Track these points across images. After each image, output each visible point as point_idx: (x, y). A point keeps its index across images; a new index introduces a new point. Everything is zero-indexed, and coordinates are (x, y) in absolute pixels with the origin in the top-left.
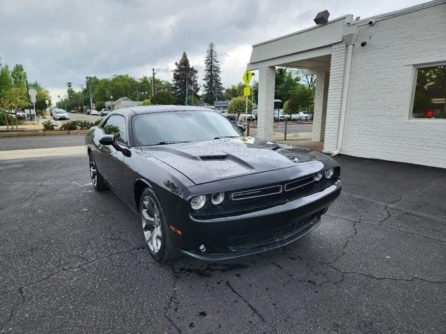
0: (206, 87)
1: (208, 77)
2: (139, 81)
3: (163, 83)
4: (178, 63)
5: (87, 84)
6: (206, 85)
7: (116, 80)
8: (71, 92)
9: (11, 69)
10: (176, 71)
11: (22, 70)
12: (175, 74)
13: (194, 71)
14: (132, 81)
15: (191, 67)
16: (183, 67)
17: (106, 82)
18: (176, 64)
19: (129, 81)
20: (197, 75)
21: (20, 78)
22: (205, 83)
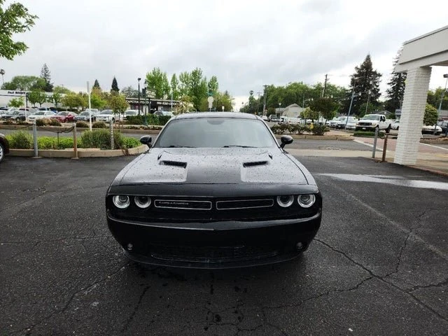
0: (390, 93)
1: (395, 81)
2: (313, 88)
3: (338, 89)
4: (359, 67)
5: (265, 92)
6: (391, 89)
7: (290, 87)
8: (251, 99)
9: (208, 80)
10: (356, 76)
11: (216, 81)
12: (353, 80)
13: (377, 75)
14: (305, 89)
15: (373, 70)
16: (365, 70)
17: (280, 89)
18: (357, 68)
19: (302, 88)
20: (381, 78)
21: (214, 88)
22: (390, 87)
